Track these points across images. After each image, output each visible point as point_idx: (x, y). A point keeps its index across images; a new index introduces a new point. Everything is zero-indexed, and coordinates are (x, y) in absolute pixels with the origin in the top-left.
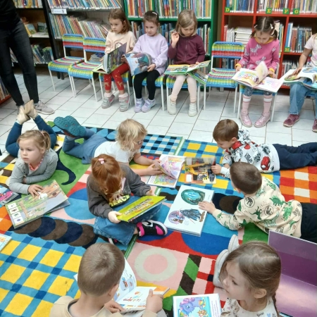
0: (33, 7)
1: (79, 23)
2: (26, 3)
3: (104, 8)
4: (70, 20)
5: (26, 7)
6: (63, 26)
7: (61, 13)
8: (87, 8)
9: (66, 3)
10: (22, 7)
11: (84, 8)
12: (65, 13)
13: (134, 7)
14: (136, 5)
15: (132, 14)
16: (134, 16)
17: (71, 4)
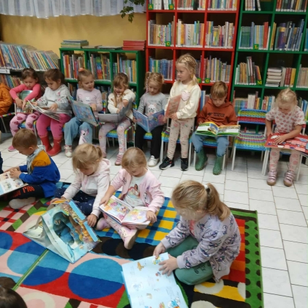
3: (43, 70)
4: (12, 79)
7: (5, 73)
9: (9, 65)
12: (9, 72)
13: (69, 70)
14: (72, 69)
15: (68, 77)
16: (70, 78)
17: (14, 65)
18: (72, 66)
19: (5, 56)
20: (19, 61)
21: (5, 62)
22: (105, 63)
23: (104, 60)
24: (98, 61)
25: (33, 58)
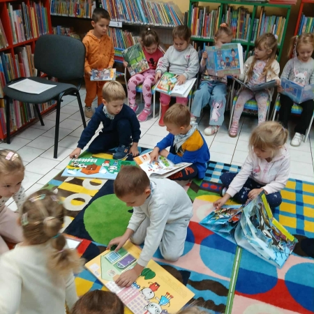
0: (85, 17)
1: (133, 38)
2: (78, 12)
3: (164, 25)
4: (123, 34)
5: (78, 16)
6: (114, 40)
7: (116, 26)
8: (145, 23)
9: (122, 17)
10: (73, 16)
11: (142, 24)
12: (121, 26)
13: (197, 26)
14: (201, 24)
15: (194, 34)
16: (196, 36)
17: (128, 18)
18: (201, 21)
19: (119, 6)
20: (135, 13)
21: (117, 13)
22: (242, 19)
23: (242, 15)
24: (235, 16)
25: (153, 10)
